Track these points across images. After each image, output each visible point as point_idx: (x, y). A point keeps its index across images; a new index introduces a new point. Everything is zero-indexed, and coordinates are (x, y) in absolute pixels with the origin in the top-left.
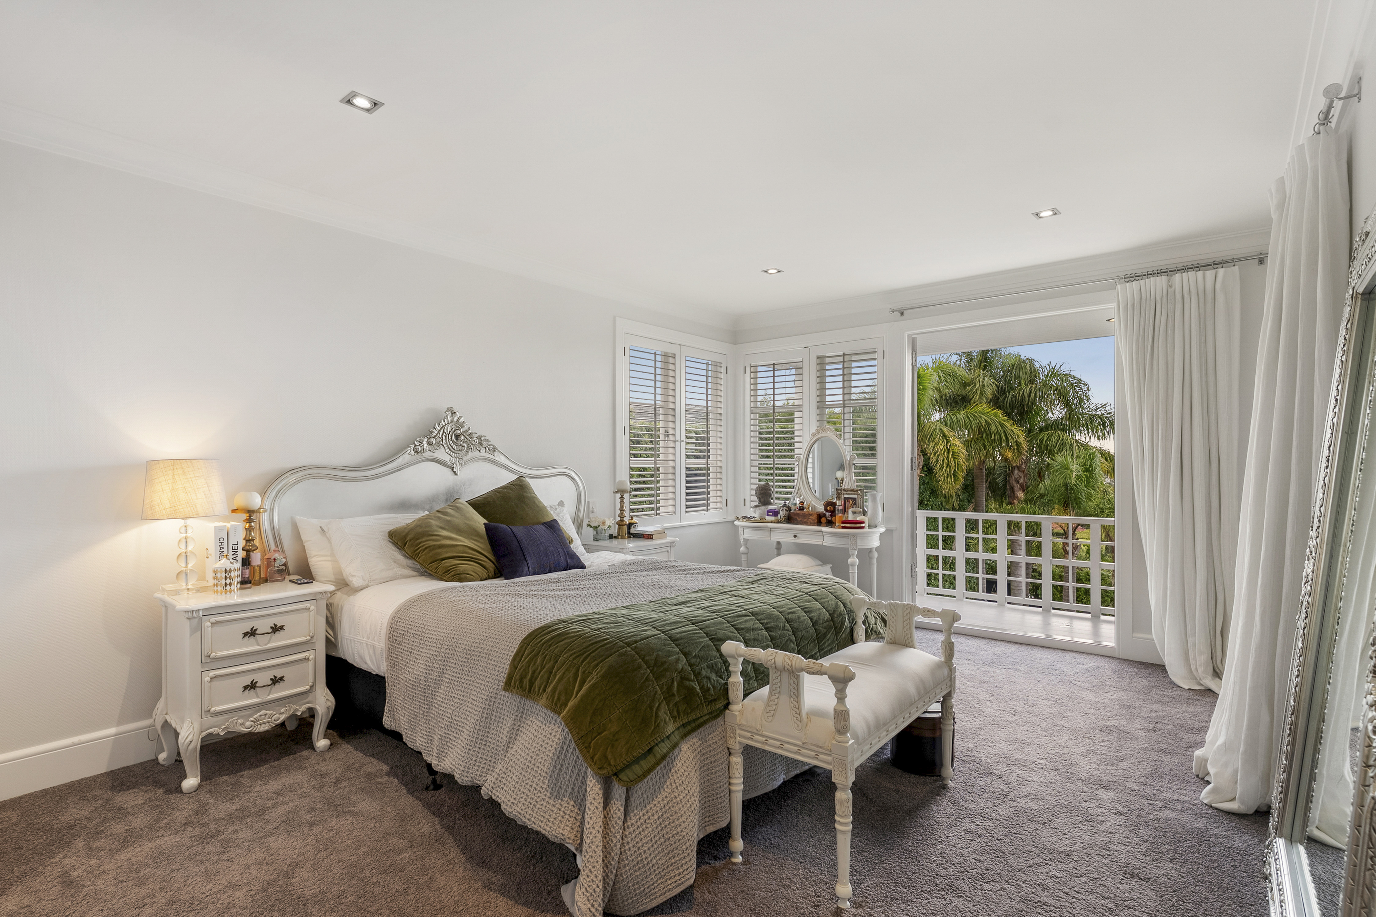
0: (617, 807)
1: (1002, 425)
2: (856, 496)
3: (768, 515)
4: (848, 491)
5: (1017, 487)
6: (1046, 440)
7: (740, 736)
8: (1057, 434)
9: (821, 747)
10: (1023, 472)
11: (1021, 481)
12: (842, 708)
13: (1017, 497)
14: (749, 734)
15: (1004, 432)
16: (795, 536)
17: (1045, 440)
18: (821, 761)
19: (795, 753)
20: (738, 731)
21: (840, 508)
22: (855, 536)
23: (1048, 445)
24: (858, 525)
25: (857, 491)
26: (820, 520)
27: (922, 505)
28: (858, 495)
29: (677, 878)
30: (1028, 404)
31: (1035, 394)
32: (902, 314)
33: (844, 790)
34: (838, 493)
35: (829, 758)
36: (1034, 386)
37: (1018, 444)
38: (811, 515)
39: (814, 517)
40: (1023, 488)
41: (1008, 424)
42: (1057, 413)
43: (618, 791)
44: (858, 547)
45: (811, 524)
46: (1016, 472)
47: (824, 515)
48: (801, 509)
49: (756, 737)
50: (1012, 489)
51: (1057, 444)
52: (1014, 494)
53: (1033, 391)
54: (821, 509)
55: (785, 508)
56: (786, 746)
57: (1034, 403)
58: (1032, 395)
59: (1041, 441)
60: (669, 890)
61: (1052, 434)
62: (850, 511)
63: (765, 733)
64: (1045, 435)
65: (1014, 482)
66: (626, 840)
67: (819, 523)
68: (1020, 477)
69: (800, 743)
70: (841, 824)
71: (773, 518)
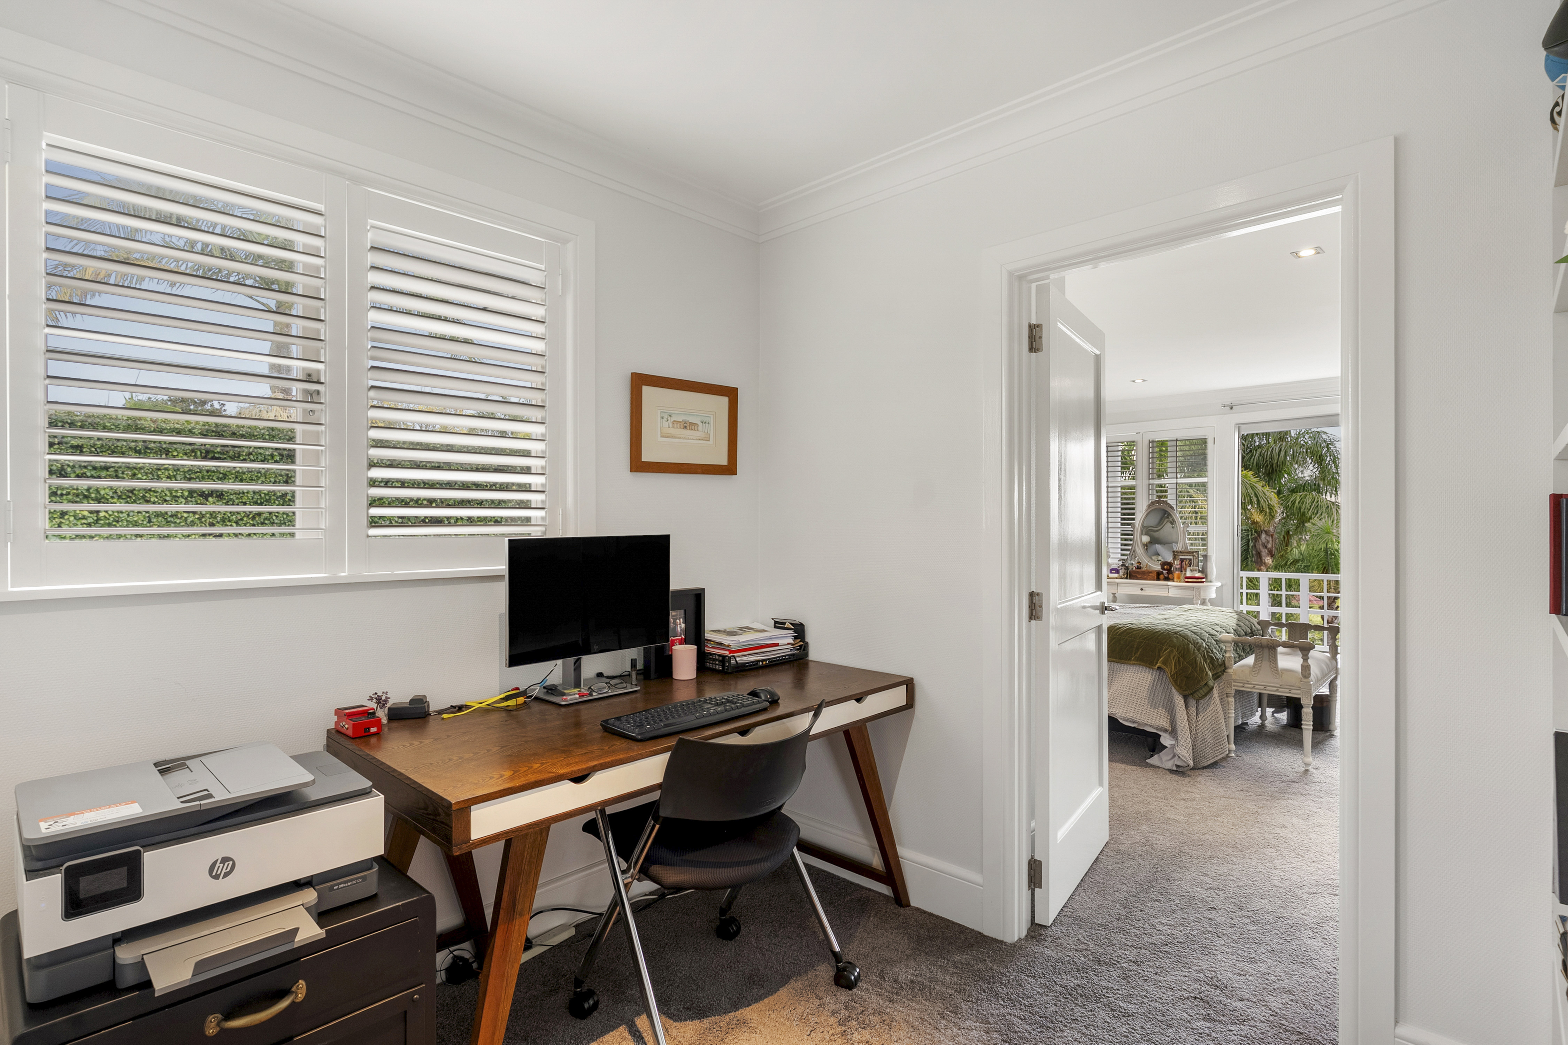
0: (1193, 710)
1: (1253, 487)
2: (1191, 557)
3: (1111, 573)
4: (1184, 553)
5: (1264, 552)
6: (1299, 502)
7: (1234, 686)
8: (1311, 496)
9: (1293, 686)
10: (1272, 536)
11: (1269, 546)
12: (1306, 664)
13: (1265, 563)
14: (1242, 684)
15: (1255, 494)
16: (1142, 589)
17: (1297, 502)
18: (1293, 694)
19: (1275, 691)
20: (1233, 683)
21: (1177, 567)
22: (1199, 588)
23: (1300, 508)
24: (1200, 580)
25: (1193, 553)
26: (1158, 576)
27: (1245, 566)
28: (1193, 556)
29: (1220, 750)
30: (1277, 462)
31: (1286, 452)
32: (1232, 408)
33: (1308, 707)
34: (1174, 554)
35: (1299, 692)
36: (1284, 444)
37: (1271, 508)
38: (1151, 572)
39: (1155, 575)
40: (1271, 554)
41: (1259, 486)
42: (1308, 472)
43: (1192, 703)
44: (1202, 597)
45: (1154, 580)
46: (1263, 536)
47: (1162, 573)
48: (1139, 568)
49: (1247, 685)
50: (1259, 554)
51: (1311, 506)
52: (1261, 560)
53: (1283, 449)
54: (1158, 568)
55: (1123, 567)
56: (1268, 688)
57: (1284, 463)
58: (1282, 454)
59: (1294, 503)
60: (1217, 756)
61: (1306, 495)
62: (1188, 569)
63: (1252, 683)
64: (1297, 497)
65: (1261, 547)
66: (1197, 728)
67: (1158, 579)
68: (1268, 542)
69: (1279, 686)
70: (1306, 725)
71: (1116, 575)
